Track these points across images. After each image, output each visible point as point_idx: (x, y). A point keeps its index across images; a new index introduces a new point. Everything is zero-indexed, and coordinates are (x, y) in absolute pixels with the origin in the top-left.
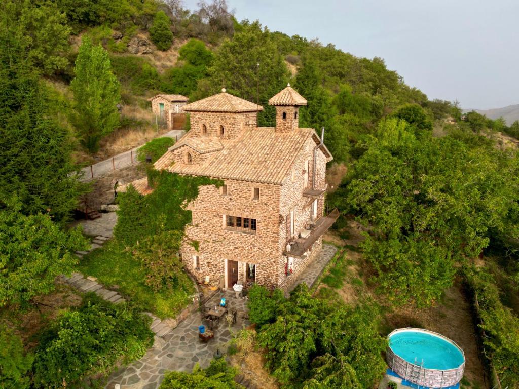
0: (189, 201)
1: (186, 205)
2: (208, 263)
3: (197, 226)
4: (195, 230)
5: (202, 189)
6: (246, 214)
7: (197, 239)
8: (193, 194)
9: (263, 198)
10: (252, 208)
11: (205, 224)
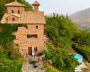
0: (14, 32)
1: (14, 34)
2: (22, 50)
3: (17, 40)
4: (17, 41)
5: (19, 28)
6: (34, 33)
7: (18, 43)
8: (16, 30)
9: (39, 28)
10: (36, 32)
11: (20, 38)
